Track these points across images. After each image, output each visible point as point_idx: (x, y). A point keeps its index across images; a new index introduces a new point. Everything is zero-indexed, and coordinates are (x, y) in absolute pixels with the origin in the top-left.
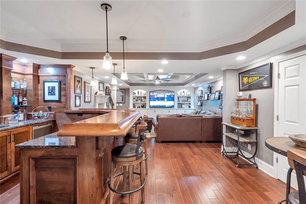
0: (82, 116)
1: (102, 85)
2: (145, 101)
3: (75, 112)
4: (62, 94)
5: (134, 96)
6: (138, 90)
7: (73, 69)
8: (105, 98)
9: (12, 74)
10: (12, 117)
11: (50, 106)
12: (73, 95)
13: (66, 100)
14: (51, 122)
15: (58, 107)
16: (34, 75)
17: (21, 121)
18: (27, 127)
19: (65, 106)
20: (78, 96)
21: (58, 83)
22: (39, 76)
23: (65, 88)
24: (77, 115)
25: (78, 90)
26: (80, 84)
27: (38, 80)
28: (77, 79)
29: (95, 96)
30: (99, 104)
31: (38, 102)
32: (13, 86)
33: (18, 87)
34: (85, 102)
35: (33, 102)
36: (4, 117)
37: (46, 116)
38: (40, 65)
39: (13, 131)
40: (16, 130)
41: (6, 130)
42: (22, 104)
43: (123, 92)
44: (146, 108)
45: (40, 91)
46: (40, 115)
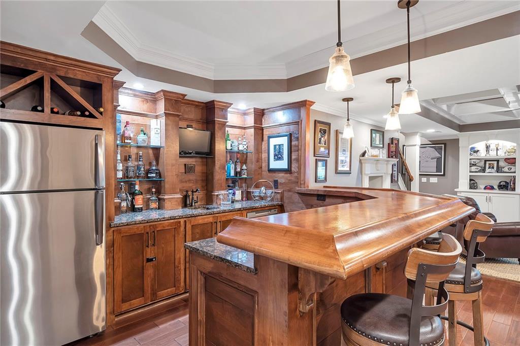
0: (325, 201)
1: (378, 135)
2: (512, 170)
3: (312, 193)
4: (293, 157)
5: (472, 157)
6: (488, 140)
7: (311, 108)
8: (387, 164)
9: (227, 129)
10: (225, 194)
11: (276, 179)
12: (311, 159)
13: (299, 168)
14: (277, 207)
15: (287, 181)
16: (255, 128)
17: (237, 201)
18: (239, 212)
19: (297, 180)
20: (320, 160)
21: (287, 137)
22: (262, 129)
23: (298, 146)
24: (316, 198)
25: (322, 149)
26: (326, 137)
27: (261, 135)
28: (319, 127)
29: (360, 160)
30: (369, 177)
31: (262, 171)
32: (229, 147)
33: (236, 149)
34: (337, 172)
35: (255, 171)
36: (216, 194)
37: (270, 197)
38: (263, 110)
39: (220, 217)
40: (224, 216)
41: (211, 214)
42: (240, 175)
43: (439, 150)
44: (514, 189)
45: (265, 153)
46: (262, 195)
